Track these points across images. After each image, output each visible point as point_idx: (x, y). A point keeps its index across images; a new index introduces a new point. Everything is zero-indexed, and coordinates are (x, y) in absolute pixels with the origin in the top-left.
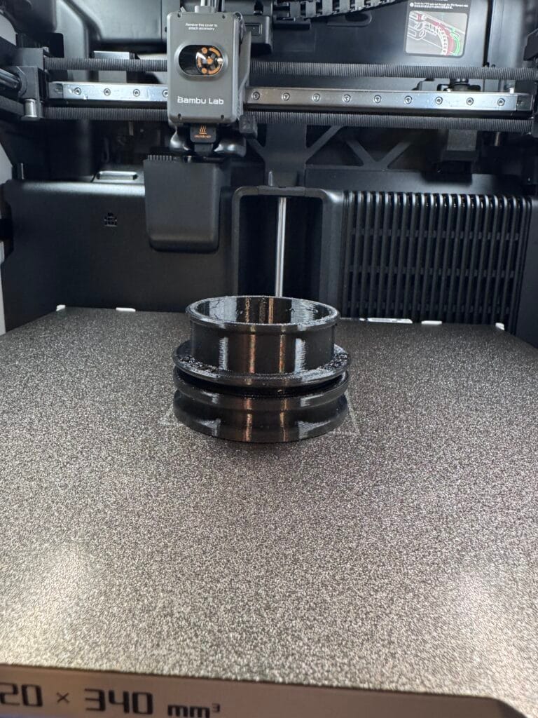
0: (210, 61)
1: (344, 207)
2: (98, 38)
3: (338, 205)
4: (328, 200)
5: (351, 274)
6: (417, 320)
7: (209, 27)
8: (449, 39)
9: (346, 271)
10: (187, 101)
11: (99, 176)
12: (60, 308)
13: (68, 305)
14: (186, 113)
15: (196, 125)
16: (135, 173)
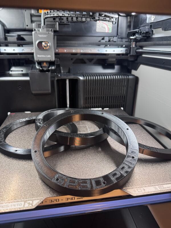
0: (46, 45)
1: (84, 81)
2: (6, 28)
3: (82, 80)
4: (79, 79)
6: (103, 109)
7: (45, 36)
9: (85, 97)
10: (40, 56)
11: (11, 71)
12: (9, 113)
13: (11, 112)
14: (40, 60)
15: (43, 62)
16: (22, 69)
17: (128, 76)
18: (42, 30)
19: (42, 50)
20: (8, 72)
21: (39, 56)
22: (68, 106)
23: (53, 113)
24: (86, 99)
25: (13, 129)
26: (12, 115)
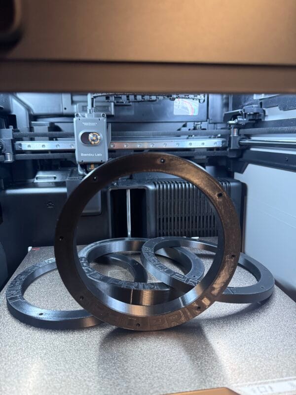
0: (94, 138)
1: (155, 191)
2: (32, 113)
3: (152, 191)
4: (148, 189)
5: (160, 219)
6: (189, 237)
7: (93, 124)
8: (192, 108)
9: (158, 218)
10: (85, 155)
11: (37, 178)
12: (30, 248)
13: (33, 246)
14: (85, 161)
15: (90, 164)
16: (55, 176)
17: (229, 182)
18: (88, 115)
19: (88, 146)
20: (31, 180)
21: (82, 155)
22: (129, 233)
23: (105, 247)
24: (159, 221)
25: (36, 276)
26: (34, 251)
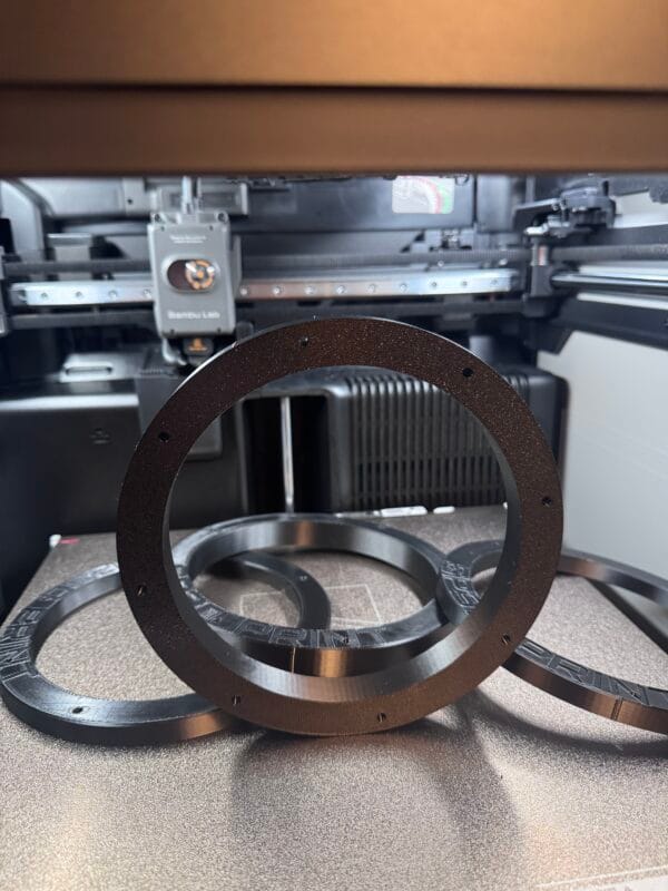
1: (350, 401)
2: (49, 213)
3: (343, 400)
5: (361, 467)
6: (430, 509)
7: (197, 239)
8: (438, 196)
9: (356, 463)
10: (179, 316)
11: (68, 371)
12: (55, 540)
13: (64, 534)
14: (180, 329)
15: (190, 337)
16: (109, 364)
17: (526, 377)
18: (184, 218)
19: (184, 294)
20: (53, 377)
21: (172, 316)
22: (289, 500)
24: (359, 472)
25: (67, 611)
26: (66, 545)
